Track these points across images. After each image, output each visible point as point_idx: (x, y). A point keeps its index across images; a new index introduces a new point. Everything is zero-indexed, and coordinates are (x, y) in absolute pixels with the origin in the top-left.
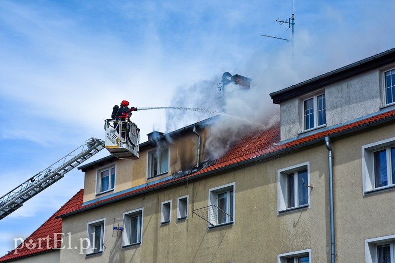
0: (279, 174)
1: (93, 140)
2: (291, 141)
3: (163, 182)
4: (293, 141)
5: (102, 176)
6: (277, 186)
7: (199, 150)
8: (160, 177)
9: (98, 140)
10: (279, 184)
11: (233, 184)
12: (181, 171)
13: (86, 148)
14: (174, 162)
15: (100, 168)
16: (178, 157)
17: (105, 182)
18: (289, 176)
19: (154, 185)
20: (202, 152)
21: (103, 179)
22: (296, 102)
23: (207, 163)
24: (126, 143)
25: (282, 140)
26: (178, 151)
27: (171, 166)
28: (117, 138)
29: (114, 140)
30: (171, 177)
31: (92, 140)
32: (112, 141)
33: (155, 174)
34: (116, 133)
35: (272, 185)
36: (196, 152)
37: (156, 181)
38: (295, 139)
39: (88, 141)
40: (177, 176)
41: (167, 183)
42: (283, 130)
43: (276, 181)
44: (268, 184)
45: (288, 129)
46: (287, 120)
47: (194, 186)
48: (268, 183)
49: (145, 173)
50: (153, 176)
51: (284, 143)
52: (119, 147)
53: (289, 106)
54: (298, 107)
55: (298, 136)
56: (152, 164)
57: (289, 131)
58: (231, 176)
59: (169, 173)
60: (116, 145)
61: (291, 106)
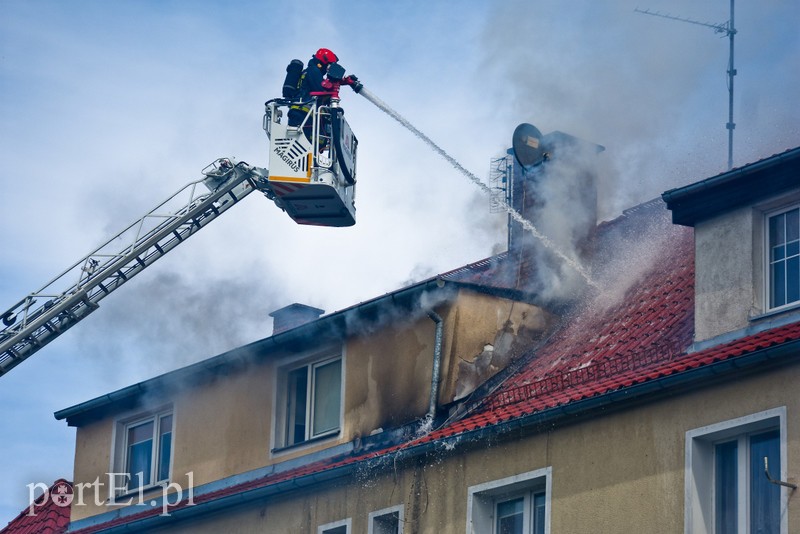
0: (689, 446)
1: (224, 166)
2: (728, 340)
3: (324, 461)
4: (735, 342)
5: (131, 439)
6: (683, 480)
7: (437, 366)
8: (313, 446)
9: (240, 166)
10: (689, 473)
11: (546, 472)
12: (381, 430)
13: (204, 191)
14: (358, 401)
15: (124, 416)
16: (372, 384)
17: (141, 460)
18: (722, 450)
19: (296, 471)
20: (446, 370)
21: (133, 451)
22: (746, 220)
23: (460, 405)
24: (332, 169)
25: (698, 337)
26: (370, 366)
27: (347, 412)
28: (305, 154)
29: (296, 159)
30: (350, 448)
31: (218, 165)
32: (290, 163)
33: (300, 439)
34: (303, 140)
35: (666, 478)
36: (428, 373)
37: (302, 457)
38: (741, 335)
39: (209, 170)
40: (368, 445)
41: (338, 465)
42: (702, 308)
43: (680, 465)
44: (655, 473)
45: (717, 303)
46: (717, 276)
47: (419, 477)
48: (656, 469)
49: (266, 434)
50: (292, 442)
51: (704, 347)
52: (312, 182)
53: (722, 231)
54: (750, 236)
55: (752, 327)
56: (289, 405)
57: (723, 311)
58: (537, 447)
59: (341, 436)
60: (301, 175)
61: (727, 232)
